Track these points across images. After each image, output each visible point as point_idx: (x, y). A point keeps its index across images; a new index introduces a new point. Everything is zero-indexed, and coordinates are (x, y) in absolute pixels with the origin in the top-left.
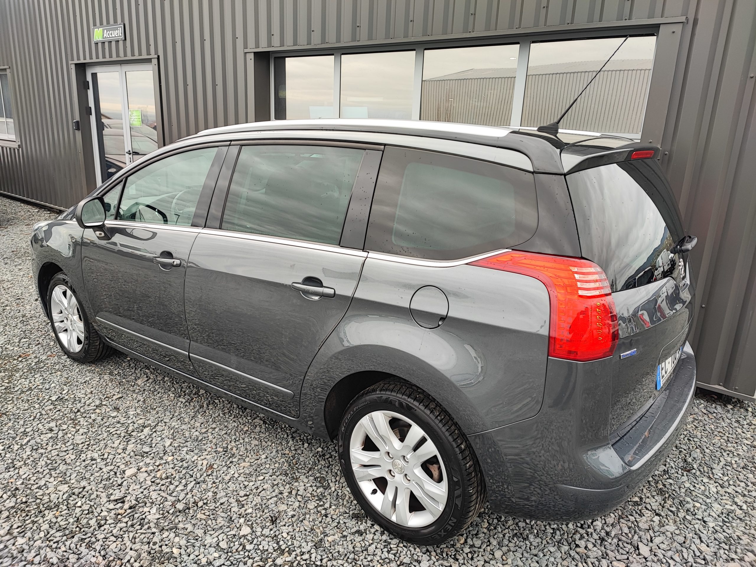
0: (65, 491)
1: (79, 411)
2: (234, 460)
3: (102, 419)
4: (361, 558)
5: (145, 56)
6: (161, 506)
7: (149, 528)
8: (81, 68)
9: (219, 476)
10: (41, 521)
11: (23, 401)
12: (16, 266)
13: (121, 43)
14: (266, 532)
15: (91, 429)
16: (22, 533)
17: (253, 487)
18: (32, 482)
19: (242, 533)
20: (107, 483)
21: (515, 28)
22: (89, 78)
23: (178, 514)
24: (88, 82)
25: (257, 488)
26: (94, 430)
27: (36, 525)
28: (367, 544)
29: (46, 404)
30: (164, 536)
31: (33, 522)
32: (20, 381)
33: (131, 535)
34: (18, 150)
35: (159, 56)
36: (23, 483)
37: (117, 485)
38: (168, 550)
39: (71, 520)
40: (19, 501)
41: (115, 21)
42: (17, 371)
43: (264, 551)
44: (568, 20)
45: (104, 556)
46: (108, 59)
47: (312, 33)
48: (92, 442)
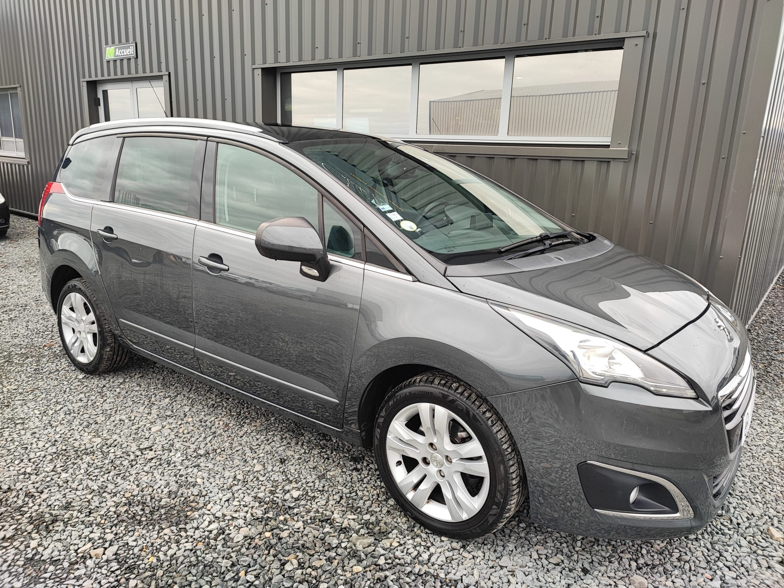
0: (99, 442)
1: (104, 386)
2: (247, 421)
3: (127, 392)
4: (357, 485)
5: (156, 73)
6: (185, 452)
7: (175, 466)
8: (93, 85)
9: (234, 432)
10: (80, 462)
11: (52, 379)
12: (30, 273)
13: (133, 61)
14: (276, 469)
15: (117, 399)
16: (65, 470)
17: (264, 439)
18: (69, 436)
19: (255, 470)
20: (136, 436)
21: (499, 43)
22: (100, 96)
23: (200, 457)
24: (99, 99)
25: (268, 440)
26: (120, 400)
27: (76, 465)
28: (363, 476)
29: (74, 381)
30: (188, 471)
31: (74, 464)
32: (47, 365)
33: (160, 471)
34: (27, 167)
35: (170, 73)
36: (60, 437)
37: (144, 438)
38: (193, 480)
39: (107, 461)
40: (59, 449)
41: (127, 40)
42: (44, 356)
43: (275, 481)
44: (546, 35)
45: (137, 485)
46: (119, 76)
47: (316, 49)
48: (119, 408)
